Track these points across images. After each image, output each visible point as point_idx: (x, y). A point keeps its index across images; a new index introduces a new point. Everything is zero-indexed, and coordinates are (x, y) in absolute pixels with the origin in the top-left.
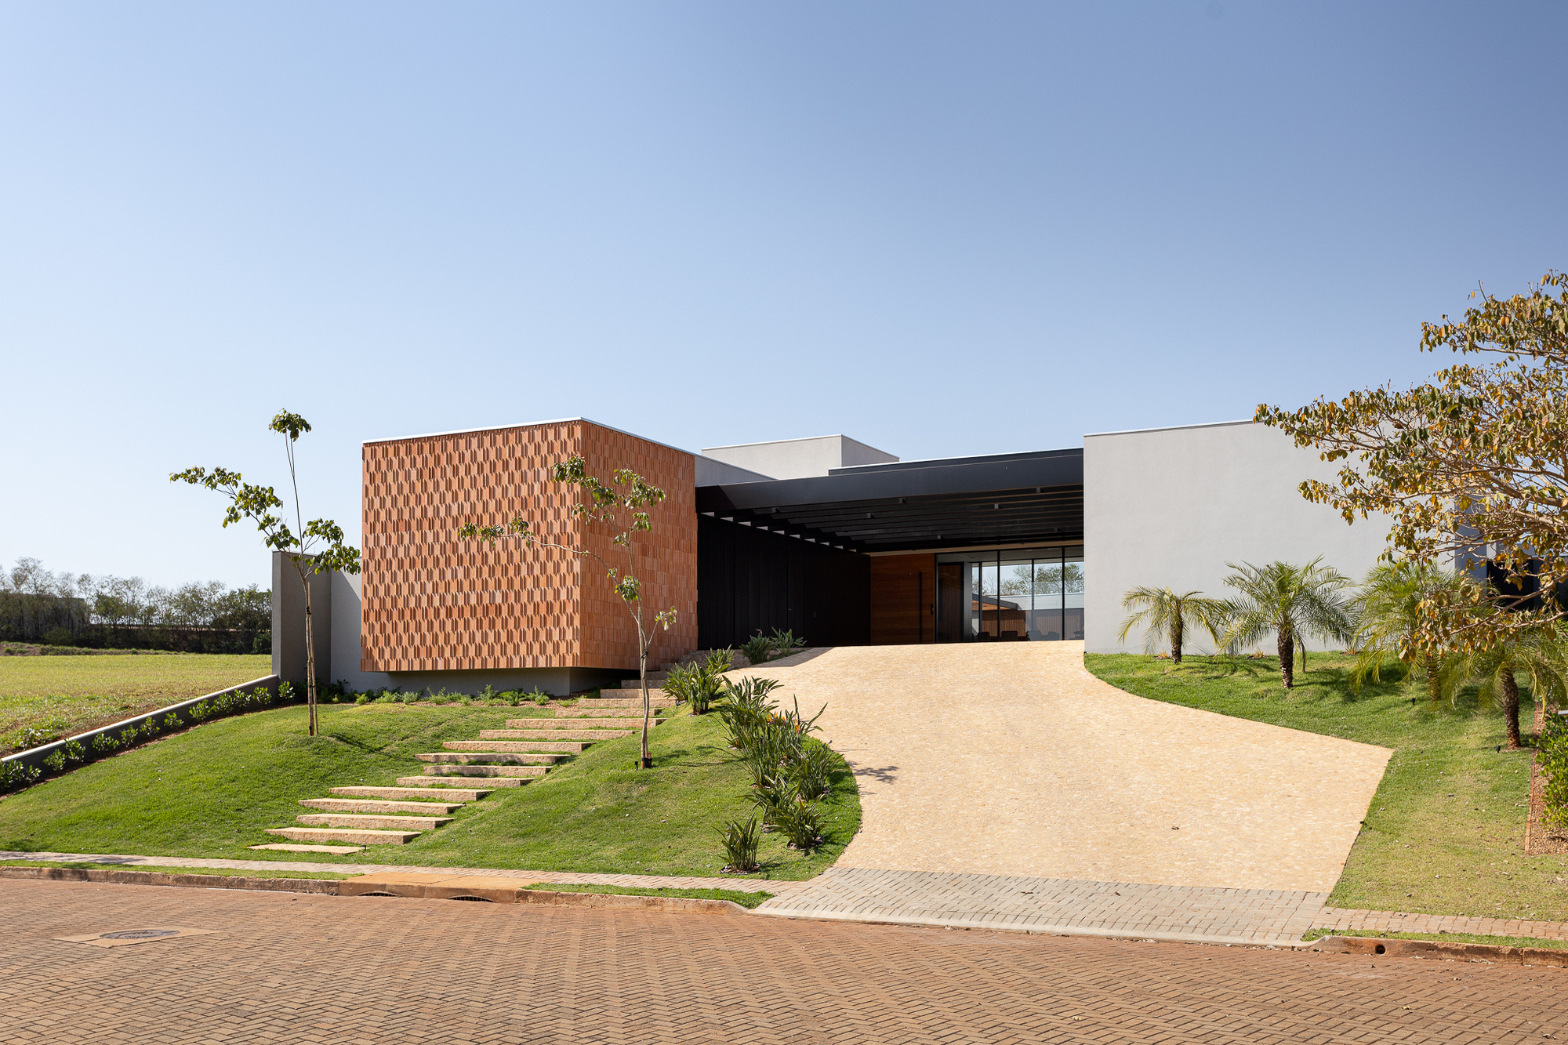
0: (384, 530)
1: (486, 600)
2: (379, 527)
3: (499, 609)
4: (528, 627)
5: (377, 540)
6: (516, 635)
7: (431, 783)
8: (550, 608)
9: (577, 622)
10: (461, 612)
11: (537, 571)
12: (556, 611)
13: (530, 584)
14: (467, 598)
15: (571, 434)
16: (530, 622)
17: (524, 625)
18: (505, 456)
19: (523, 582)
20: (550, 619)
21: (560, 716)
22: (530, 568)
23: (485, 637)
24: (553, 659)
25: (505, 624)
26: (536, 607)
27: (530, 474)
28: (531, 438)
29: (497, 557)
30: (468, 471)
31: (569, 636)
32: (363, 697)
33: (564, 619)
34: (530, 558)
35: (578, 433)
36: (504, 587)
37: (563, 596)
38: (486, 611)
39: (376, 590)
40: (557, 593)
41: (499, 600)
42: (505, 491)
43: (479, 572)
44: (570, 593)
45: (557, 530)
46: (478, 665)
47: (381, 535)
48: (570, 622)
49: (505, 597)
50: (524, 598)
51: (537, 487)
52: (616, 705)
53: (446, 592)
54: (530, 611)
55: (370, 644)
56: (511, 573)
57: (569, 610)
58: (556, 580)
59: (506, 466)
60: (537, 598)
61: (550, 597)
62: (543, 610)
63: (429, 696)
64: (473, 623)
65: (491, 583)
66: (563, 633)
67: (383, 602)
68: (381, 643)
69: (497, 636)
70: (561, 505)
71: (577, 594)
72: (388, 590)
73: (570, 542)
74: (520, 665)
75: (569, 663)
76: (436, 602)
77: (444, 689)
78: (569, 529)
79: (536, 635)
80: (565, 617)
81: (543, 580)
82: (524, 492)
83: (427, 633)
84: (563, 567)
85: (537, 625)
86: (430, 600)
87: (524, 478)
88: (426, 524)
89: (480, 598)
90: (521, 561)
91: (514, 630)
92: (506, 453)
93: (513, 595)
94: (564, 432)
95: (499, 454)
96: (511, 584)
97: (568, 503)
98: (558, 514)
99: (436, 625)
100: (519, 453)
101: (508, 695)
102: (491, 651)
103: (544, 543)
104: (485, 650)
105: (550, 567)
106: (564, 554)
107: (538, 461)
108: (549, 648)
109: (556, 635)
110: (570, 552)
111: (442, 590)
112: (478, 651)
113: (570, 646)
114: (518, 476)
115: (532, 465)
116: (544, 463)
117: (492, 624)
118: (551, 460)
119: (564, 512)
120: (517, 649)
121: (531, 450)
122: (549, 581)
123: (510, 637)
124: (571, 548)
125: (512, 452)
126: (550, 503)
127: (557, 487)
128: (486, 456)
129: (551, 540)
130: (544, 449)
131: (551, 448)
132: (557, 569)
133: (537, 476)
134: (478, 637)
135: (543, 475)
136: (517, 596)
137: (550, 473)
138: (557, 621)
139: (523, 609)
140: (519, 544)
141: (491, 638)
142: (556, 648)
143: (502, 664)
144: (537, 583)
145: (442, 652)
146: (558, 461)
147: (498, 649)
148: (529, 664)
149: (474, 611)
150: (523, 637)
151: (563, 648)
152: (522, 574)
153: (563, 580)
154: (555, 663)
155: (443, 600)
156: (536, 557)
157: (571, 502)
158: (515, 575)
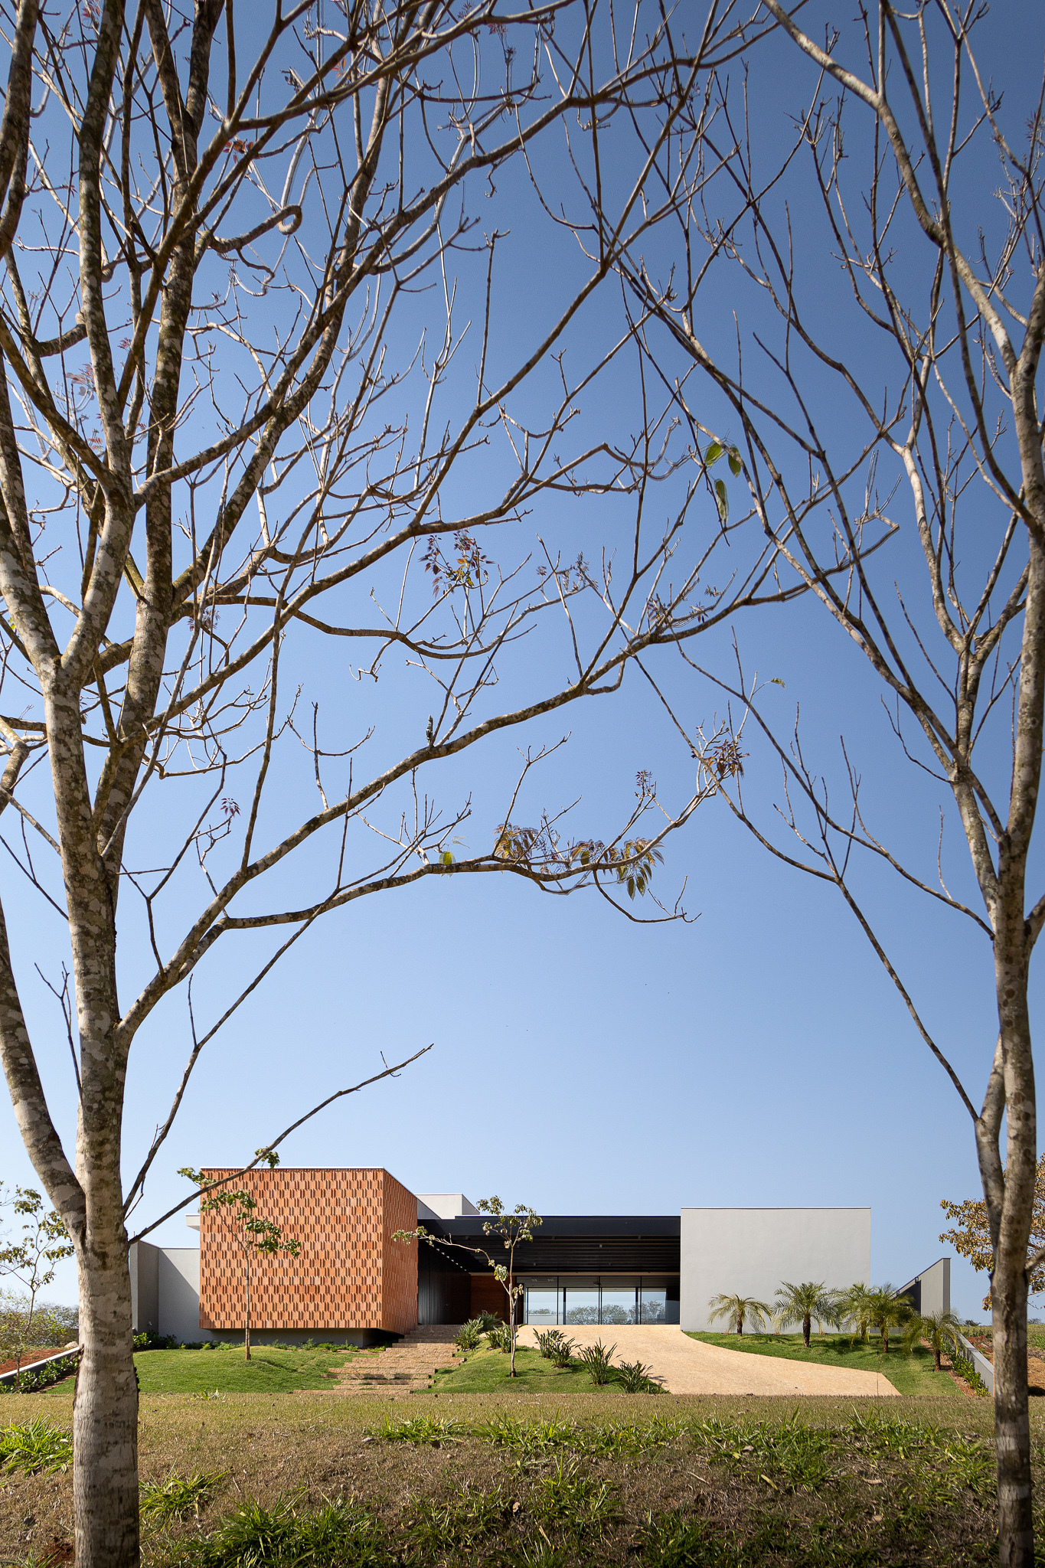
0: (220, 1230)
1: (307, 1282)
2: (215, 1228)
3: (318, 1289)
4: (341, 1301)
5: (213, 1238)
6: (332, 1307)
8: (359, 1289)
9: (380, 1299)
10: (286, 1289)
11: (348, 1264)
12: (363, 1292)
13: (343, 1273)
14: (291, 1280)
15: (375, 1177)
16: (343, 1298)
17: (338, 1300)
18: (322, 1187)
19: (337, 1272)
20: (359, 1297)
22: (343, 1263)
23: (306, 1308)
24: (361, 1322)
25: (323, 1298)
26: (348, 1289)
27: (343, 1201)
28: (344, 1177)
29: (317, 1254)
30: (292, 1195)
31: (374, 1307)
32: (206, 1346)
33: (369, 1297)
34: (343, 1256)
35: (381, 1177)
36: (322, 1274)
37: (369, 1281)
38: (307, 1289)
39: (213, 1273)
40: (364, 1280)
41: (318, 1282)
42: (323, 1210)
44: (374, 1281)
45: (364, 1238)
46: (301, 1325)
47: (217, 1234)
48: (375, 1299)
49: (323, 1281)
50: (338, 1282)
51: (348, 1210)
54: (343, 1290)
55: (207, 1309)
56: (328, 1265)
57: (374, 1291)
58: (364, 1272)
59: (323, 1194)
60: (348, 1282)
61: (359, 1282)
62: (353, 1290)
64: (297, 1297)
65: (312, 1271)
66: (368, 1306)
67: (219, 1281)
68: (218, 1308)
69: (317, 1307)
70: (367, 1223)
71: (379, 1281)
72: (223, 1272)
73: (374, 1246)
75: (374, 1325)
76: (266, 1281)
78: (374, 1238)
79: (348, 1307)
80: (370, 1296)
81: (353, 1271)
82: (338, 1211)
83: (257, 1303)
84: (369, 1263)
85: (348, 1300)
87: (338, 1203)
89: (302, 1281)
90: (336, 1258)
91: (330, 1303)
92: (323, 1185)
93: (329, 1279)
94: (370, 1176)
95: (318, 1185)
96: (327, 1272)
97: (373, 1222)
98: (365, 1229)
99: (266, 1297)
100: (334, 1186)
101: (326, 1345)
102: (312, 1316)
103: (354, 1246)
104: (307, 1316)
105: (359, 1262)
106: (369, 1255)
107: (349, 1192)
108: (358, 1315)
109: (363, 1307)
110: (374, 1254)
111: (270, 1274)
112: (301, 1316)
113: (374, 1315)
114: (333, 1201)
115: (344, 1194)
116: (354, 1194)
117: (312, 1299)
118: (360, 1193)
119: (369, 1228)
120: (332, 1316)
121: (344, 1185)
122: (358, 1272)
123: (327, 1307)
124: (375, 1251)
125: (329, 1185)
126: (358, 1220)
127: (364, 1210)
128: (307, 1186)
129: (360, 1245)
130: (354, 1185)
131: (360, 1185)
132: (364, 1264)
133: (348, 1202)
134: (301, 1307)
135: (354, 1202)
136: (333, 1281)
137: (359, 1201)
138: (364, 1298)
139: (338, 1289)
140: (333, 1247)
141: (312, 1308)
142: (364, 1315)
143: (321, 1325)
144: (348, 1272)
145: (270, 1316)
146: (365, 1194)
147: (317, 1315)
148: (342, 1325)
149: (297, 1289)
150: (337, 1307)
151: (369, 1315)
152: (337, 1266)
153: (369, 1272)
154: (363, 1325)
155: (271, 1281)
156: (348, 1255)
157: (375, 1221)
158: (331, 1266)
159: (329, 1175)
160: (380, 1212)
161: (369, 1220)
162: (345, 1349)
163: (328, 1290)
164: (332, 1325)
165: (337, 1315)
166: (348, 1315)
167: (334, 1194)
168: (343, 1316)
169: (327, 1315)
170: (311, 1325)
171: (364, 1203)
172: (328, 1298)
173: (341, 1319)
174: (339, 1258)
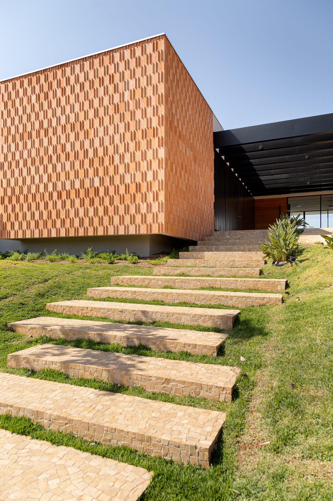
1: (87, 184)
2: (10, 138)
3: (97, 191)
4: (121, 203)
5: (9, 147)
6: (111, 210)
8: (138, 187)
9: (162, 197)
10: (68, 194)
11: (127, 159)
12: (144, 189)
13: (122, 170)
14: (73, 184)
15: (155, 48)
16: (122, 200)
17: (117, 202)
19: (116, 169)
20: (139, 196)
21: (158, 274)
22: (122, 158)
23: (86, 213)
25: (102, 201)
26: (127, 187)
27: (121, 86)
28: (122, 58)
29: (96, 152)
31: (155, 208)
33: (150, 196)
34: (121, 150)
35: (161, 47)
36: (101, 174)
37: (150, 177)
38: (87, 193)
40: (144, 176)
41: (97, 183)
43: (82, 164)
44: (155, 175)
45: (144, 125)
46: (81, 233)
47: (12, 144)
48: (156, 197)
49: (102, 181)
50: (117, 181)
51: (127, 95)
52: (202, 265)
53: (57, 180)
54: (122, 191)
55: (5, 220)
56: (106, 162)
57: (155, 188)
58: (144, 166)
59: (102, 81)
60: (128, 180)
61: (139, 179)
62: (133, 190)
63: (45, 256)
64: (77, 202)
65: (91, 171)
66: (149, 207)
67: (13, 190)
68: (13, 218)
69: (96, 211)
70: (147, 106)
71: (161, 175)
73: (155, 133)
75: (155, 231)
77: (56, 250)
78: (155, 123)
79: (127, 209)
80: (151, 194)
81: (132, 166)
82: (117, 99)
83: (44, 211)
84: (150, 154)
86: (46, 186)
87: (116, 90)
88: (42, 132)
89: (82, 183)
90: (114, 153)
91: (109, 206)
92: (102, 72)
93: (108, 179)
94: (149, 47)
96: (106, 171)
97: (153, 103)
98: (144, 113)
102: (92, 222)
103: (133, 137)
104: (87, 223)
105: (138, 155)
106: (149, 144)
107: (128, 74)
108: (139, 219)
109: (144, 208)
110: (155, 142)
111: (54, 180)
112: (82, 223)
113: (155, 217)
114: (111, 88)
115: (123, 78)
116: (133, 75)
118: (139, 72)
119: (150, 111)
121: (122, 67)
123: (106, 211)
124: (157, 139)
126: (138, 105)
127: (144, 92)
128: (86, 77)
129: (139, 134)
131: (138, 63)
132: (144, 156)
133: (127, 86)
135: (132, 84)
136: (112, 180)
137: (138, 82)
138: (145, 198)
139: (117, 190)
140: (112, 140)
141: (91, 212)
142: (144, 220)
144: (127, 168)
146: (144, 72)
148: (121, 232)
149: (78, 193)
150: (117, 211)
151: (150, 218)
152: (115, 163)
153: (150, 166)
154: (144, 231)
156: (127, 149)
157: (156, 102)
158: (110, 164)
159: (106, 59)
160: (162, 89)
161: (149, 102)
162: (125, 259)
163: (107, 192)
164: (111, 232)
165: (117, 220)
166: (128, 219)
167: (112, 79)
168: (122, 221)
171: (144, 82)
173: (120, 224)
174: (117, 153)
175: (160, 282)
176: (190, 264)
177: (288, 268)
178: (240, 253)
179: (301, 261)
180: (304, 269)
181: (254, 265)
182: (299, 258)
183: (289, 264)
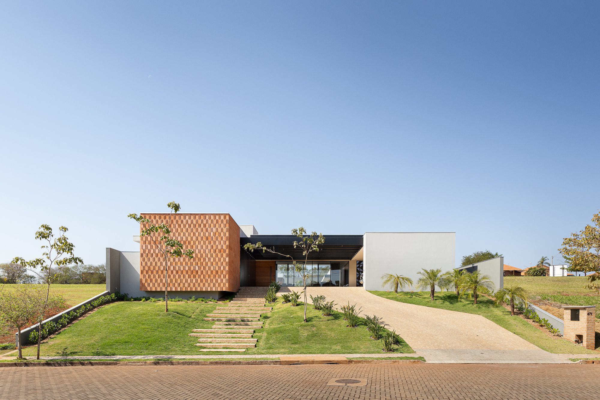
0: (150, 243)
1: (192, 268)
2: (147, 242)
3: (197, 272)
4: (209, 278)
5: (147, 247)
6: (204, 281)
7: (226, 328)
8: (217, 272)
9: (227, 277)
10: (182, 272)
11: (212, 260)
12: (219, 273)
13: (209, 264)
14: (184, 268)
15: (225, 218)
16: (209, 276)
17: (207, 277)
18: (199, 222)
19: (207, 264)
20: (217, 276)
22: (209, 259)
23: (192, 281)
24: (218, 288)
25: (200, 277)
26: (212, 272)
27: (209, 229)
28: (210, 218)
29: (197, 255)
30: (185, 226)
31: (224, 281)
32: (144, 299)
33: (222, 276)
34: (209, 256)
35: (227, 218)
36: (199, 265)
37: (222, 268)
38: (192, 272)
39: (146, 264)
40: (220, 268)
41: (197, 268)
42: (199, 234)
44: (224, 268)
45: (219, 247)
46: (189, 289)
47: (148, 245)
48: (225, 277)
49: (200, 268)
50: (207, 268)
51: (212, 233)
53: (176, 265)
54: (209, 273)
55: (144, 281)
56: (202, 260)
57: (224, 273)
58: (219, 264)
59: (200, 226)
60: (212, 268)
61: (217, 269)
62: (214, 273)
64: (187, 276)
65: (194, 263)
66: (222, 280)
67: (149, 268)
68: (149, 281)
69: (197, 281)
70: (221, 240)
71: (227, 268)
72: (151, 264)
73: (225, 251)
74: (206, 290)
75: (224, 290)
76: (172, 268)
77: (178, 297)
78: (224, 247)
79: (212, 281)
81: (214, 263)
82: (207, 234)
84: (222, 260)
85: (212, 277)
86: (169, 268)
87: (207, 230)
89: (190, 268)
90: (206, 257)
92: (200, 222)
93: (203, 267)
94: (222, 217)
95: (197, 222)
96: (202, 264)
97: (224, 239)
98: (220, 243)
99: (172, 276)
100: (205, 222)
101: (201, 299)
102: (194, 285)
103: (215, 251)
104: (192, 285)
105: (217, 259)
106: (222, 256)
107: (212, 225)
108: (217, 285)
109: (219, 281)
110: (224, 255)
111: (174, 265)
112: (189, 285)
113: (224, 285)
114: (204, 229)
115: (210, 226)
116: (215, 226)
117: (195, 277)
118: (217, 226)
119: (222, 242)
120: (204, 285)
121: (210, 222)
122: (217, 264)
123: (202, 281)
124: (225, 254)
125: (202, 222)
126: (217, 239)
127: (220, 234)
128: (192, 222)
129: (217, 251)
130: (215, 222)
131: (217, 222)
132: (220, 260)
133: (212, 230)
134: (189, 281)
135: (214, 230)
136: (204, 268)
137: (217, 230)
138: (220, 277)
139: (207, 272)
140: (205, 252)
141: (194, 281)
142: (219, 285)
143: (199, 289)
144: (212, 264)
145: (174, 285)
146: (220, 226)
147: (197, 285)
148: (209, 289)
149: (187, 272)
150: (207, 281)
151: (222, 285)
152: (206, 261)
153: (222, 264)
154: (219, 290)
155: (174, 268)
156: (212, 256)
157: (225, 239)
158: (204, 261)
159: (202, 217)
160: (227, 235)
161: (222, 238)
162: (210, 301)
163: (202, 272)
164: (204, 289)
165: (207, 285)
166: (212, 285)
167: (205, 226)
168: (209, 285)
169: (202, 285)
170: (194, 290)
171: (220, 230)
172: (202, 277)
173: (208, 286)
174: (207, 257)
175: (234, 309)
176: (239, 303)
177: (273, 304)
178: (257, 298)
179: (276, 302)
180: (277, 304)
181: (262, 303)
182: (276, 301)
183: (273, 303)
